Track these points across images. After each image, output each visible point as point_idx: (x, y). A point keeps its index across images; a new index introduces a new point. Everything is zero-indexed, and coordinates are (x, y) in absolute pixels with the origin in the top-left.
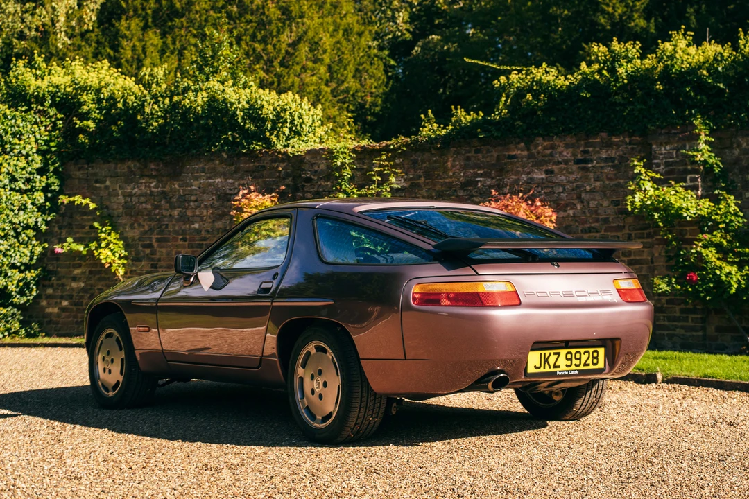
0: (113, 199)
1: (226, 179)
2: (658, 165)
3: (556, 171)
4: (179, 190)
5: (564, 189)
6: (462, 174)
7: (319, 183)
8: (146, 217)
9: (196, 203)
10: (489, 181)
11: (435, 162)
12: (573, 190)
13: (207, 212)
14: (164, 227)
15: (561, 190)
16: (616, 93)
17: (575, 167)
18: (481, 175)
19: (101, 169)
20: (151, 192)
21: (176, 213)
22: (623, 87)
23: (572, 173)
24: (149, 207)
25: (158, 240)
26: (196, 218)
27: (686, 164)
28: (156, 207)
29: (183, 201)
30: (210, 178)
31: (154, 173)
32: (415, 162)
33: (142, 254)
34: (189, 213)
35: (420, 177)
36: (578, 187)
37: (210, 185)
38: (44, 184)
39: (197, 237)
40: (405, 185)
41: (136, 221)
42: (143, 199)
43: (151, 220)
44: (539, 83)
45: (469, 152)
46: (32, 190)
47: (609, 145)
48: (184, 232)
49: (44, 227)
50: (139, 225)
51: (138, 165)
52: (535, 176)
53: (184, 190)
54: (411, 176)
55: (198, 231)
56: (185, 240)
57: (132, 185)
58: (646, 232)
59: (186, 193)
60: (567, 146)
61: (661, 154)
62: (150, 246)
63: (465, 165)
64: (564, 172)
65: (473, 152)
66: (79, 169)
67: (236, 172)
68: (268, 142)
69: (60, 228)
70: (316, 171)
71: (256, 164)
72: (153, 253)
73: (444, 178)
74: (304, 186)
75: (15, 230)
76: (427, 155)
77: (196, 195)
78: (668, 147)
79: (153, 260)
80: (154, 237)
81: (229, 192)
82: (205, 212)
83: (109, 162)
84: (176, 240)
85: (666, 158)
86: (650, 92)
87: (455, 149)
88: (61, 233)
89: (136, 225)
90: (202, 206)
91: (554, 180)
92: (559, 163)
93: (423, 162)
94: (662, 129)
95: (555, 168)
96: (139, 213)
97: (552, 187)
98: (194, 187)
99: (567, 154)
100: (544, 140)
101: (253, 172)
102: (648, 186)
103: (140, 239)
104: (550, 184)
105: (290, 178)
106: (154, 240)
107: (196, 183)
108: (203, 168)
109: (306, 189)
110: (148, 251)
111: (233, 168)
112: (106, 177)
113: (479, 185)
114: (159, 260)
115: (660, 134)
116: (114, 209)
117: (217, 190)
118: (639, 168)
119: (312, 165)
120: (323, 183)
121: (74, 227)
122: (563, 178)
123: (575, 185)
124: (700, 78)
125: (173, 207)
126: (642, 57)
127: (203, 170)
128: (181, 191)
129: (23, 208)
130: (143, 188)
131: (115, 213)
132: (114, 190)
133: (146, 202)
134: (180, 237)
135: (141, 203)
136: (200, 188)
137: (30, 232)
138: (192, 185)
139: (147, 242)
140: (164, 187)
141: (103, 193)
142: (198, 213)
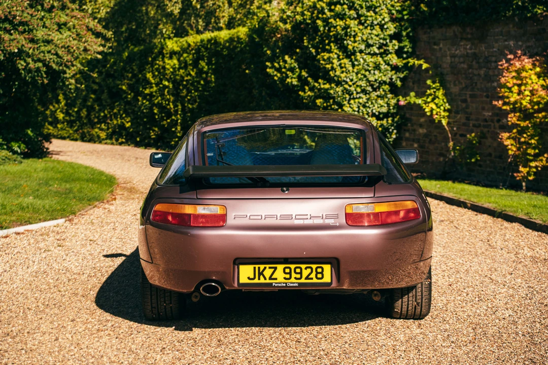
0: (444, 60)
4: (484, 52)
8: (464, 76)
9: (496, 64)
14: (474, 85)
19: (437, 33)
20: (467, 53)
21: (482, 72)
24: (465, 66)
25: (472, 96)
26: (495, 78)
28: (470, 67)
29: (487, 62)
30: (506, 40)
31: (469, 36)
33: (460, 108)
34: (491, 73)
38: (396, 47)
41: (457, 79)
42: (462, 60)
43: (466, 78)
46: (386, 53)
48: (488, 90)
49: (399, 83)
50: (459, 82)
51: (460, 29)
53: (488, 52)
56: (488, 96)
57: (455, 47)
59: (490, 54)
62: (465, 101)
66: (425, 33)
67: (524, 34)
69: (413, 84)
71: (539, 27)
72: (467, 107)
75: (372, 86)
77: (496, 56)
79: (466, 113)
80: (469, 93)
83: (441, 27)
84: (482, 96)
88: (414, 87)
89: (457, 82)
96: (459, 72)
98: (495, 49)
101: (536, 34)
103: (459, 95)
106: (468, 96)
107: (496, 45)
108: (502, 31)
110: (464, 105)
111: (522, 31)
112: (440, 40)
114: (471, 114)
116: (444, 69)
125: (480, 68)
127: (501, 33)
128: (486, 53)
129: (377, 67)
130: (462, 49)
131: (445, 71)
132: (445, 51)
133: (464, 63)
134: (485, 94)
135: (461, 63)
136: (499, 50)
137: (386, 87)
138: (494, 48)
139: (464, 98)
140: (475, 49)
141: (438, 54)
142: (496, 72)
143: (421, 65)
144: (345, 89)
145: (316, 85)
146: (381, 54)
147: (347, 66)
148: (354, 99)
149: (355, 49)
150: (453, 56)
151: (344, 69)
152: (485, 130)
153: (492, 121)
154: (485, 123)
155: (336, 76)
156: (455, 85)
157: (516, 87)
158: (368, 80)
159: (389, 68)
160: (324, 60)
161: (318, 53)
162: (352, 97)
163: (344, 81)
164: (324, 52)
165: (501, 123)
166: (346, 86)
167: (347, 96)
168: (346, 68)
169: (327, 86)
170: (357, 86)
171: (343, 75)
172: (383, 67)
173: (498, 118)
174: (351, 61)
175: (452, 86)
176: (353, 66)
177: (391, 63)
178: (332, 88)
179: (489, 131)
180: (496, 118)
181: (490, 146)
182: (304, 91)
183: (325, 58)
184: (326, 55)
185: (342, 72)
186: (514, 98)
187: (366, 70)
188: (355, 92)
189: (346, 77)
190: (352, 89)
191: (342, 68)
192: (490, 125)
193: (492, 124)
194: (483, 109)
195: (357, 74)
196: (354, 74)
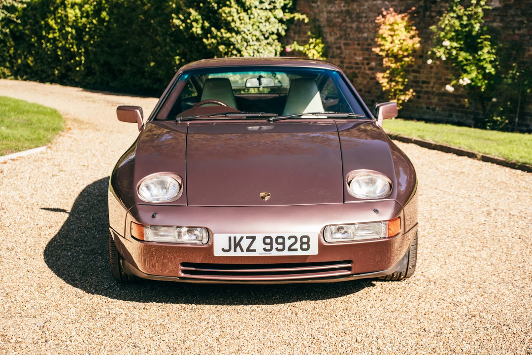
0: (321, 15)
1: (384, 1)
4: (356, 9)
7: (441, 4)
8: (338, 28)
9: (366, 19)
13: (372, 25)
14: (347, 35)
20: (342, 10)
21: (354, 25)
24: (340, 20)
25: (345, 44)
26: (366, 30)
28: (344, 21)
29: (359, 17)
30: (375, 0)
33: (335, 54)
34: (362, 26)
37: (375, 5)
38: (282, 4)
39: (366, 43)
40: (500, 5)
41: (333, 30)
42: (337, 15)
43: (341, 30)
46: (275, 8)
48: (359, 39)
49: (283, 33)
50: (335, 33)
53: (359, 9)
55: (366, 39)
56: (359, 44)
57: (331, 5)
59: (361, 11)
62: (339, 48)
69: (294, 34)
72: (341, 53)
74: (431, 7)
75: (264, 35)
77: (366, 13)
79: (340, 57)
80: (343, 41)
82: (370, 25)
84: (354, 44)
88: (295, 37)
89: (333, 33)
90: (369, 21)
96: (334, 25)
103: (335, 43)
105: (423, 1)
106: (342, 44)
107: (366, 4)
109: (432, 9)
110: (339, 51)
114: (345, 58)
116: (321, 22)
117: (378, 9)
120: (443, 4)
121: (301, 33)
125: (353, 22)
129: (268, 20)
130: (337, 7)
131: (322, 24)
132: (322, 8)
133: (338, 17)
134: (356, 43)
135: (336, 18)
136: (368, 7)
137: (275, 37)
138: (364, 6)
139: (338, 45)
140: (348, 6)
141: (316, 11)
142: (366, 25)
143: (304, 20)
144: (243, 37)
145: (219, 34)
146: (270, 10)
147: (245, 19)
148: (250, 45)
149: (252, 5)
150: (330, 12)
151: (243, 21)
152: (357, 71)
153: (363, 64)
154: (357, 66)
155: (235, 27)
156: (331, 35)
157: (390, 37)
158: (261, 31)
159: (277, 21)
160: (225, 13)
161: (219, 8)
162: (249, 44)
163: (243, 31)
164: (225, 6)
165: (370, 66)
166: (245, 35)
167: (245, 44)
168: (243, 20)
169: (228, 35)
170: (253, 35)
171: (242, 26)
172: (272, 19)
173: (368, 61)
174: (248, 14)
175: (328, 35)
176: (250, 18)
177: (278, 17)
178: (233, 37)
179: (359, 72)
180: (366, 62)
181: (360, 84)
182: (207, 38)
183: (227, 11)
184: (227, 9)
185: (241, 24)
186: (387, 46)
187: (260, 23)
188: (251, 41)
189: (244, 28)
190: (249, 37)
191: (240, 20)
192: (361, 67)
193: (363, 67)
194: (355, 54)
195: (253, 25)
196: (251, 26)
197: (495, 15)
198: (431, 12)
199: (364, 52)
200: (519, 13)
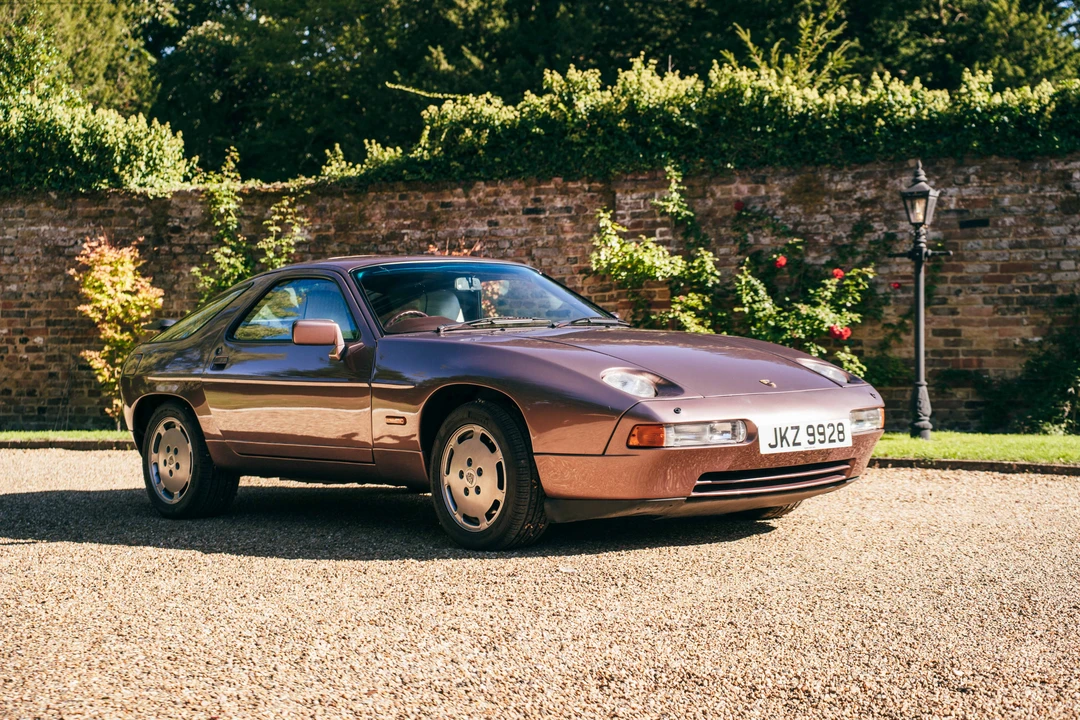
1: (56, 227)
2: (623, 216)
3: (501, 222)
5: (511, 244)
6: (384, 225)
7: (192, 234)
9: (12, 258)
10: (418, 235)
11: (349, 209)
12: (522, 245)
13: (30, 269)
15: (507, 245)
16: (573, 131)
17: (524, 218)
18: (408, 227)
22: (582, 123)
23: (521, 225)
26: (12, 278)
27: (655, 216)
30: (32, 224)
32: (322, 209)
34: (2, 270)
35: (329, 228)
36: (527, 242)
37: (33, 233)
39: (15, 302)
40: (309, 237)
44: (478, 115)
45: (393, 198)
47: (564, 192)
52: (475, 228)
54: (317, 227)
55: (17, 295)
58: (607, 294)
60: (514, 193)
61: (627, 204)
63: (387, 213)
64: (511, 224)
65: (397, 198)
67: (71, 217)
68: (116, 180)
70: (187, 219)
71: (101, 208)
73: (361, 230)
74: (170, 238)
76: (337, 201)
77: (11, 247)
78: (635, 196)
81: (61, 243)
82: (26, 270)
85: (632, 208)
86: (612, 131)
87: (374, 194)
90: (22, 261)
91: (499, 233)
92: (505, 213)
93: (333, 209)
94: (627, 174)
95: (500, 219)
97: (497, 242)
98: (7, 237)
99: (515, 202)
100: (486, 185)
101: (97, 218)
102: (615, 241)
104: (494, 239)
105: (151, 228)
107: (11, 231)
108: (21, 211)
111: (66, 212)
113: (406, 238)
115: (626, 181)
117: (44, 240)
118: (605, 221)
119: (182, 211)
120: (197, 234)
122: (510, 230)
123: (524, 239)
124: (670, 115)
126: (603, 88)
127: (21, 214)
142: (15, 270)
153: (10, 341)
165: (30, 344)
173: (24, 336)
180: (18, 338)
192: (6, 348)
193: (11, 347)
197: (304, 252)
198: (172, 245)
199: (13, 319)
200: (347, 249)
